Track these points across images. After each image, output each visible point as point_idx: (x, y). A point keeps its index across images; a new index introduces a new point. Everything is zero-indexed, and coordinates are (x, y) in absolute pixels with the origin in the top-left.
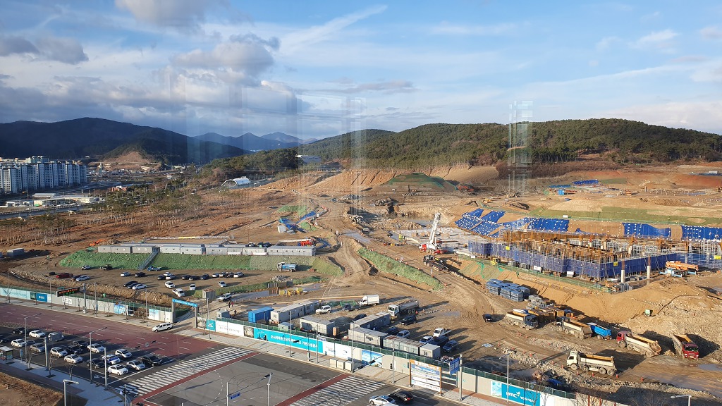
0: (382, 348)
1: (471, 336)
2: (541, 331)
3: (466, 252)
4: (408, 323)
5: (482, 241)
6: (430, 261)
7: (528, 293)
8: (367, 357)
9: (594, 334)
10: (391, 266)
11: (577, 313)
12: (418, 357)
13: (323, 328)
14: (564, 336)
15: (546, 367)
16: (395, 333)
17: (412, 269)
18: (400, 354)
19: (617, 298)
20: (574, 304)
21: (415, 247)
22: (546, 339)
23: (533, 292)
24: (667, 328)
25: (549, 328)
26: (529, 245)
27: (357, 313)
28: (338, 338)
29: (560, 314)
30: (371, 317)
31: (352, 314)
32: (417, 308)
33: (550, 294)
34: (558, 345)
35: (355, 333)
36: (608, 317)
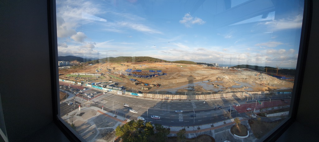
0: (112, 89)
1: (127, 87)
2: (138, 85)
3: (126, 75)
4: (117, 85)
5: (129, 73)
6: (120, 76)
7: (135, 80)
8: (110, 90)
9: (145, 85)
10: (114, 77)
11: (143, 82)
12: (118, 90)
13: (102, 86)
14: (141, 86)
15: (138, 90)
16: (114, 87)
17: (117, 78)
18: (115, 90)
19: (148, 80)
20: (142, 81)
21: (118, 74)
22: (138, 86)
23: (136, 80)
24: (155, 83)
25: (139, 85)
26: (136, 74)
27: (108, 84)
28: (105, 87)
29: (140, 83)
30: (110, 85)
31: (107, 84)
32: (118, 83)
33: (139, 80)
34: (140, 87)
35: (108, 87)
36: (147, 83)
